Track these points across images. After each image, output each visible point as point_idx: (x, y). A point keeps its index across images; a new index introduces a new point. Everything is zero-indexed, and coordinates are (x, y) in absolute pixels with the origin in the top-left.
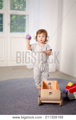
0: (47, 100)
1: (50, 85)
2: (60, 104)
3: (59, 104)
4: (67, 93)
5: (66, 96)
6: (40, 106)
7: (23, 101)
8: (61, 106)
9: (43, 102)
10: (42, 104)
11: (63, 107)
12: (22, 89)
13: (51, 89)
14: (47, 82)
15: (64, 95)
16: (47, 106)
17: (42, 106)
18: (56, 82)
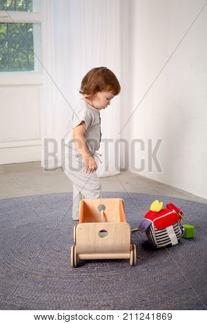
0: (95, 252)
1: (102, 211)
2: (129, 259)
3: (127, 260)
4: (148, 231)
5: (146, 239)
6: (75, 269)
7: (30, 259)
8: (133, 265)
9: (83, 256)
10: (81, 263)
11: (139, 267)
12: (28, 225)
13: (106, 221)
14: (94, 203)
15: (143, 237)
16: (97, 267)
17: (81, 269)
18: (118, 201)
